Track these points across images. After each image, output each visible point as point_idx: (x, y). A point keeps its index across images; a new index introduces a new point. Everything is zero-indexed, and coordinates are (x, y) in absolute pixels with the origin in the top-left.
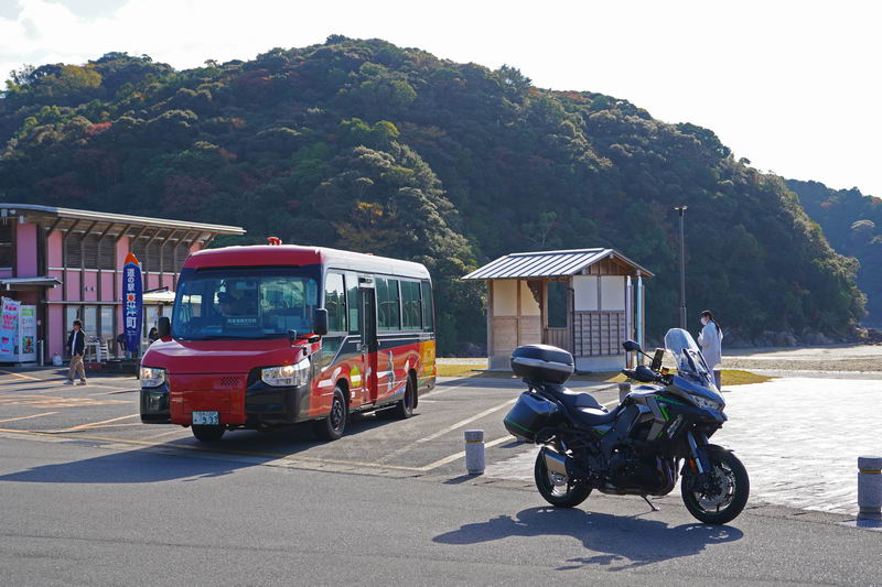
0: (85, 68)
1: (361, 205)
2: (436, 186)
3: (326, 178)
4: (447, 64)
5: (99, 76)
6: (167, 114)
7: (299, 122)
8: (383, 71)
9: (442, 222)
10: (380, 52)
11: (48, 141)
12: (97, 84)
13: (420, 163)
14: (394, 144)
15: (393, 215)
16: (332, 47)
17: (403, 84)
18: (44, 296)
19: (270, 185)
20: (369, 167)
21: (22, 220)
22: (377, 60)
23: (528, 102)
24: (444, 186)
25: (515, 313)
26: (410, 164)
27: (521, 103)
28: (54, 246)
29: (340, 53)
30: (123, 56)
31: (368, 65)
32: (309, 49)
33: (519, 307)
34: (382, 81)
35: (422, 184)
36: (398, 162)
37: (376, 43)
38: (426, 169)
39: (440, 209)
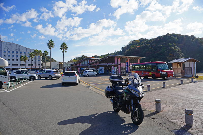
0: (138, 40)
1: (170, 54)
2: (181, 51)
3: (165, 51)
4: (183, 36)
5: (139, 41)
6: (146, 45)
7: (162, 44)
8: (174, 37)
9: (181, 56)
10: (174, 35)
11: (133, 49)
12: (139, 42)
13: (179, 48)
14: (175, 46)
15: (174, 55)
16: (167, 35)
17: (176, 39)
18: (118, 66)
19: (158, 52)
20: (171, 49)
21: (115, 57)
22: (173, 36)
23: (195, 40)
24: (182, 51)
25: (177, 68)
26: (177, 49)
27: (194, 40)
28: (119, 60)
29: (168, 36)
30: (143, 39)
31: (172, 37)
32: (164, 35)
33: (177, 67)
34: (173, 39)
35: (179, 51)
36: (175, 48)
37: (173, 34)
38: (179, 49)
39: (181, 54)
